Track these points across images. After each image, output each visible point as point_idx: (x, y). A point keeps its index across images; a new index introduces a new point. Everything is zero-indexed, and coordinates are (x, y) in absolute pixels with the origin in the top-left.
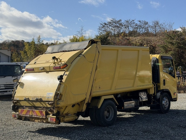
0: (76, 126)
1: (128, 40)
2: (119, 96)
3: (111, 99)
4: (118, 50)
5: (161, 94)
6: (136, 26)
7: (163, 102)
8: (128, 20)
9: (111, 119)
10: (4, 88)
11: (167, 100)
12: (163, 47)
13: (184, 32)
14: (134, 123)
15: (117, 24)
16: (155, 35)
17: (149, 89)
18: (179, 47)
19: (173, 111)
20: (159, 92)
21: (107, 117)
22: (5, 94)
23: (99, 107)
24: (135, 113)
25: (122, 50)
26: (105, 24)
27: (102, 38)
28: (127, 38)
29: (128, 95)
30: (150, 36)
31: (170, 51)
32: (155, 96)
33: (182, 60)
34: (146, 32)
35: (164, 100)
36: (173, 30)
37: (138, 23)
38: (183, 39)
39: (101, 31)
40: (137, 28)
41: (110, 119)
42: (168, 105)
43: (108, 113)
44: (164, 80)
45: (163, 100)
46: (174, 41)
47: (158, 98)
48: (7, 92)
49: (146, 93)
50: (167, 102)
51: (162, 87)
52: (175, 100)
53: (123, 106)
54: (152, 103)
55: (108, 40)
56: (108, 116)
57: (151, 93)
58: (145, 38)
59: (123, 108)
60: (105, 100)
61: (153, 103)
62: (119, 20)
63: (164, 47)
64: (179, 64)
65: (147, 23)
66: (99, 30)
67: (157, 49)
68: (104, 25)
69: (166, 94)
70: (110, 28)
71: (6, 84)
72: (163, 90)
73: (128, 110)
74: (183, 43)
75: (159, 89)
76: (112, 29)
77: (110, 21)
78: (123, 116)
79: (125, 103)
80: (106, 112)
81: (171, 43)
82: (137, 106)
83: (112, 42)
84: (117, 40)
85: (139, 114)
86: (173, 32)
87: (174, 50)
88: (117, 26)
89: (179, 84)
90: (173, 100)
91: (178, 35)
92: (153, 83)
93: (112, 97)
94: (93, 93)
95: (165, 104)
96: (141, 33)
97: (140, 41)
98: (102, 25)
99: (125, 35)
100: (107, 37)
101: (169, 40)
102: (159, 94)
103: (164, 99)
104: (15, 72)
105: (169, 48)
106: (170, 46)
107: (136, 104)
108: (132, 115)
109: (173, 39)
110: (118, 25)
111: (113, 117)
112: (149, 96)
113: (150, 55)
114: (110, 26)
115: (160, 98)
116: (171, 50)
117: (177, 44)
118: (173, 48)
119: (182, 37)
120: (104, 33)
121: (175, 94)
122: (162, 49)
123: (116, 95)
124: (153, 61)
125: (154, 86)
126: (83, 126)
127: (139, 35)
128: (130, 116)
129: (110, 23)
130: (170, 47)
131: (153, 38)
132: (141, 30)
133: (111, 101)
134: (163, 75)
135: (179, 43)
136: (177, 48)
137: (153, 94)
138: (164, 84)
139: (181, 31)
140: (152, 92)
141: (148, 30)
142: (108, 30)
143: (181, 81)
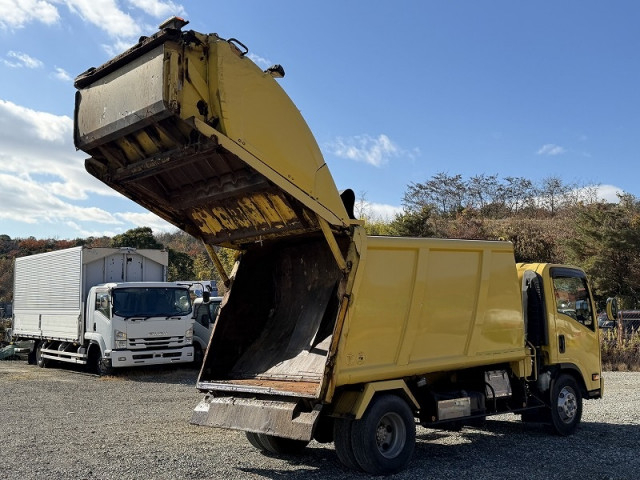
0: (297, 468)
1: (478, 225)
2: (422, 382)
3: (399, 392)
4: (482, 252)
5: (552, 377)
6: (502, 193)
7: (561, 403)
8: (479, 176)
9: (398, 453)
10: (145, 346)
11: (572, 396)
12: (574, 245)
13: (629, 206)
14: (467, 467)
15: (450, 186)
16: (553, 215)
17: (516, 363)
18: (617, 246)
19: (591, 430)
20: (546, 372)
21: (386, 447)
22: (148, 362)
23: (359, 415)
24: (477, 432)
25: (493, 251)
26: (421, 187)
27: (411, 222)
28: (477, 221)
29: (453, 379)
30: (537, 217)
31: (591, 254)
32: (533, 382)
33: (626, 279)
34: (526, 205)
35: (563, 396)
36: (599, 201)
37: (506, 184)
38: (626, 225)
39: (410, 205)
40: (502, 197)
41: (394, 452)
42: (574, 411)
43: (390, 435)
44: (562, 338)
45: (558, 394)
46: (602, 230)
47: (544, 388)
48: (150, 356)
49: (506, 375)
50: (570, 401)
51: (556, 357)
52: (597, 394)
53: (435, 412)
54: (524, 405)
55: (428, 227)
56: (388, 442)
57: (522, 375)
58: (525, 220)
59: (434, 418)
60: (378, 395)
61: (528, 405)
62: (454, 176)
63: (576, 245)
64: (618, 291)
65: (529, 183)
66: (404, 202)
67: (556, 250)
68: (417, 189)
69: (566, 377)
70: (434, 195)
71: (149, 336)
72: (559, 365)
73: (454, 425)
74: (627, 236)
75: (546, 363)
76: (438, 199)
77: (433, 180)
78: (440, 442)
79: (440, 402)
80: (382, 432)
81: (594, 234)
82: (479, 413)
83: (438, 231)
84: (451, 226)
85: (489, 436)
86: (599, 205)
87: (603, 253)
88: (452, 192)
89: (615, 345)
90: (591, 394)
91: (613, 213)
92: (527, 345)
93: (401, 384)
94: (340, 372)
95: (566, 408)
96: (514, 208)
97: (511, 231)
98: (412, 191)
99: (471, 214)
100: (425, 219)
101: (589, 227)
102: (546, 378)
103: (564, 391)
104: (176, 307)
105: (589, 247)
106: (590, 241)
107: (476, 407)
108: (469, 436)
109: (600, 224)
110: (454, 190)
111: (403, 446)
112: (516, 383)
113: (518, 265)
114: (433, 191)
115: (548, 391)
116: (596, 254)
117: (609, 238)
118: (600, 246)
119: (622, 220)
120: (419, 210)
121: (597, 377)
122: (570, 251)
123: (411, 380)
124: (527, 282)
125: (532, 353)
126: (316, 471)
127: (509, 213)
128: (462, 440)
129: (433, 184)
130: (590, 244)
131: (547, 222)
132: (514, 201)
133: (396, 399)
134: (557, 322)
135: (615, 234)
136: (611, 246)
137: (528, 378)
138: (562, 348)
139: (621, 204)
140: (525, 371)
141: (533, 202)
142: (429, 201)
143: (619, 338)
